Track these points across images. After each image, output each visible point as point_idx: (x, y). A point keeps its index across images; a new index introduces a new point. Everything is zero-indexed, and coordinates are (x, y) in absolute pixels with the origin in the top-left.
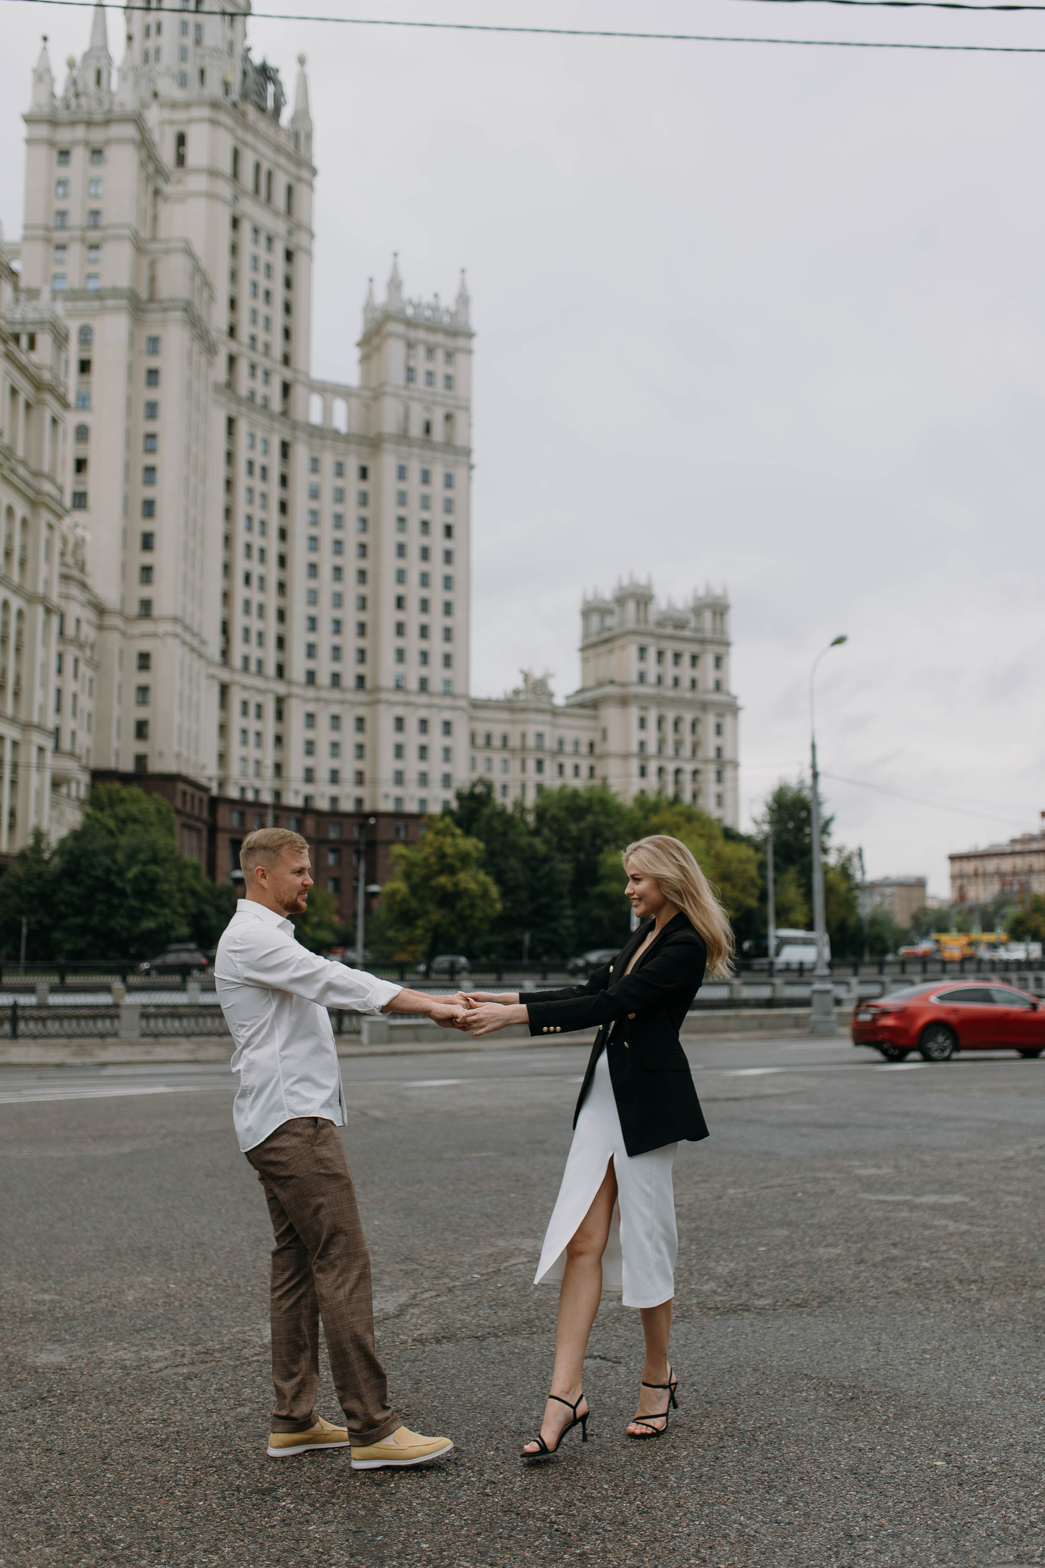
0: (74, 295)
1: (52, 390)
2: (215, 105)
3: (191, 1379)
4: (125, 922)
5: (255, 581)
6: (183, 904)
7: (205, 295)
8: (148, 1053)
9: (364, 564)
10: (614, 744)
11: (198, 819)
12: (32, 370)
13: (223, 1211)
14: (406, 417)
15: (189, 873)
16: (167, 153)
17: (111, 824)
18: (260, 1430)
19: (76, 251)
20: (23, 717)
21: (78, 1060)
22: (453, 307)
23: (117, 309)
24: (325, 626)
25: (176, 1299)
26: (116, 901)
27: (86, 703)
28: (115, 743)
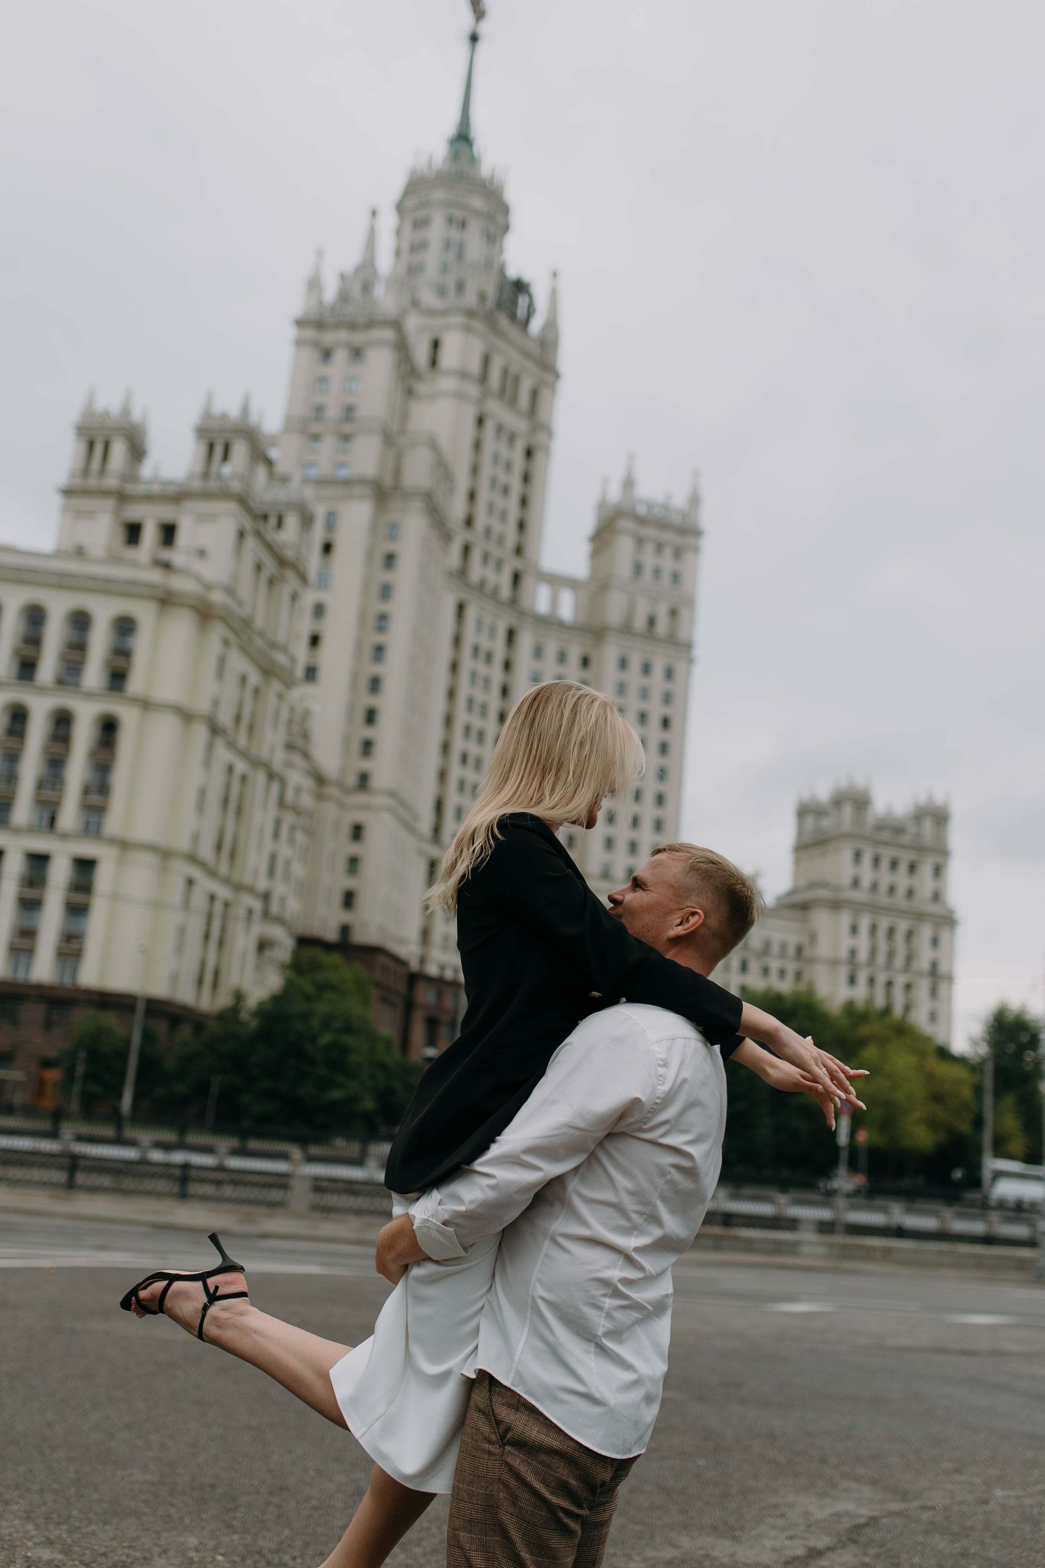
0: (323, 482)
1: (294, 566)
2: (470, 313)
4: (313, 1091)
5: (471, 761)
6: (372, 1077)
7: (446, 486)
8: (314, 1228)
10: (823, 949)
11: (395, 993)
12: (278, 548)
14: (631, 610)
15: (380, 1046)
16: (421, 355)
17: (310, 989)
19: (329, 443)
20: (236, 877)
21: (241, 1229)
22: (684, 507)
23: (362, 497)
26: (305, 1068)
27: (298, 870)
28: (322, 910)
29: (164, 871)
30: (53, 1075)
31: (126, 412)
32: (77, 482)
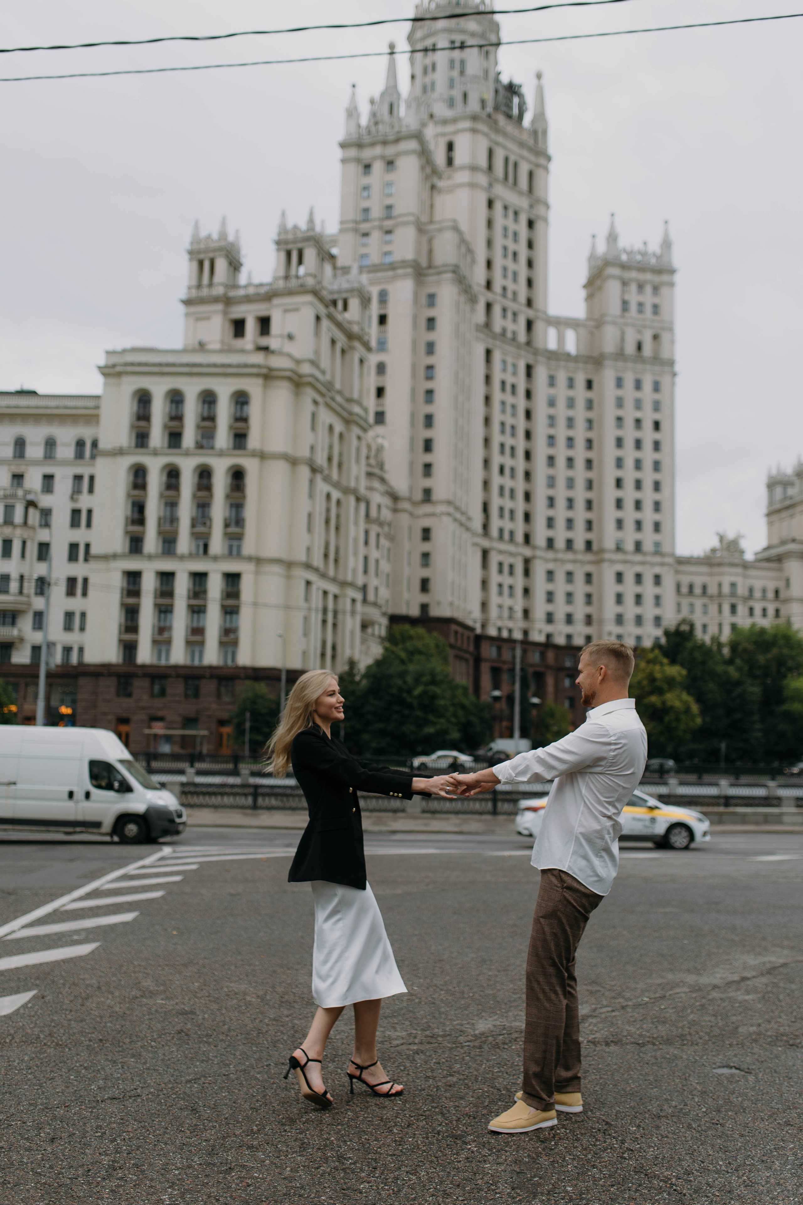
0: (374, 269)
1: (359, 338)
2: (475, 118)
3: (418, 1054)
4: (413, 728)
5: (507, 471)
6: (455, 715)
7: (469, 259)
8: (427, 825)
9: (590, 455)
10: (796, 591)
11: (466, 652)
12: (346, 325)
13: (462, 939)
14: (623, 339)
15: (459, 692)
16: (440, 158)
17: (403, 655)
18: (462, 1094)
19: (376, 236)
20: (341, 577)
21: (376, 828)
22: (658, 251)
23: (404, 276)
24: (561, 503)
25: (417, 998)
26: (406, 712)
27: (385, 566)
28: (406, 596)
29: (288, 577)
30: (226, 730)
31: (223, 235)
32: (194, 293)
